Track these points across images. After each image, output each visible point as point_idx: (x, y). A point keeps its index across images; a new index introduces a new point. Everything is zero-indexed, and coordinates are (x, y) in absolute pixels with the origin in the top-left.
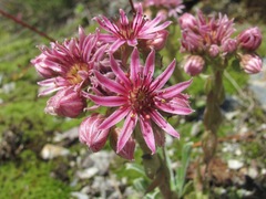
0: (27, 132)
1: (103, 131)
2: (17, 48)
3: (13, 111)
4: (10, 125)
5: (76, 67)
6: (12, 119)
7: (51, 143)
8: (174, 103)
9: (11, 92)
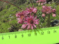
0: (16, 26)
1: (26, 26)
2: (14, 8)
3: (13, 22)
4: (12, 25)
5: (22, 16)
6: (13, 24)
7: (20, 29)
8: (36, 22)
9: (13, 18)
